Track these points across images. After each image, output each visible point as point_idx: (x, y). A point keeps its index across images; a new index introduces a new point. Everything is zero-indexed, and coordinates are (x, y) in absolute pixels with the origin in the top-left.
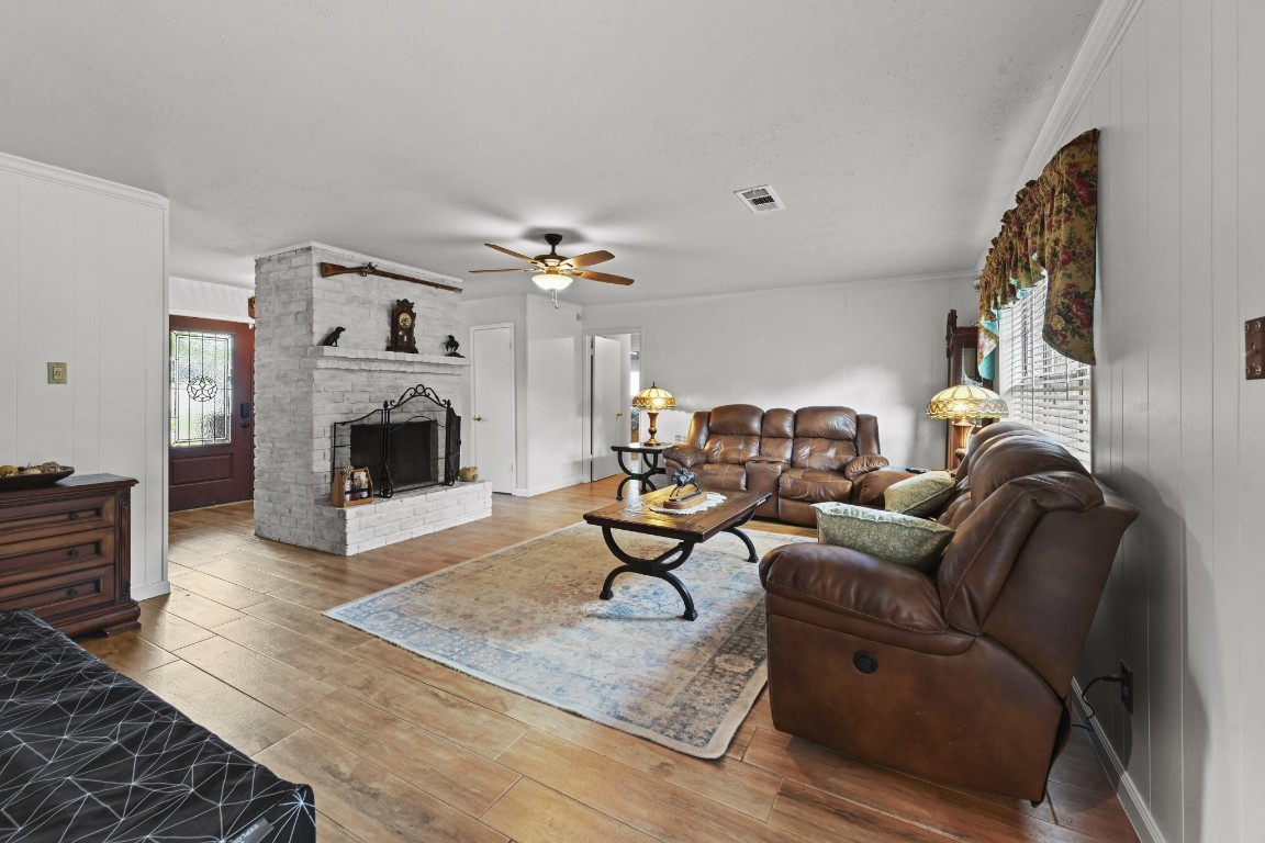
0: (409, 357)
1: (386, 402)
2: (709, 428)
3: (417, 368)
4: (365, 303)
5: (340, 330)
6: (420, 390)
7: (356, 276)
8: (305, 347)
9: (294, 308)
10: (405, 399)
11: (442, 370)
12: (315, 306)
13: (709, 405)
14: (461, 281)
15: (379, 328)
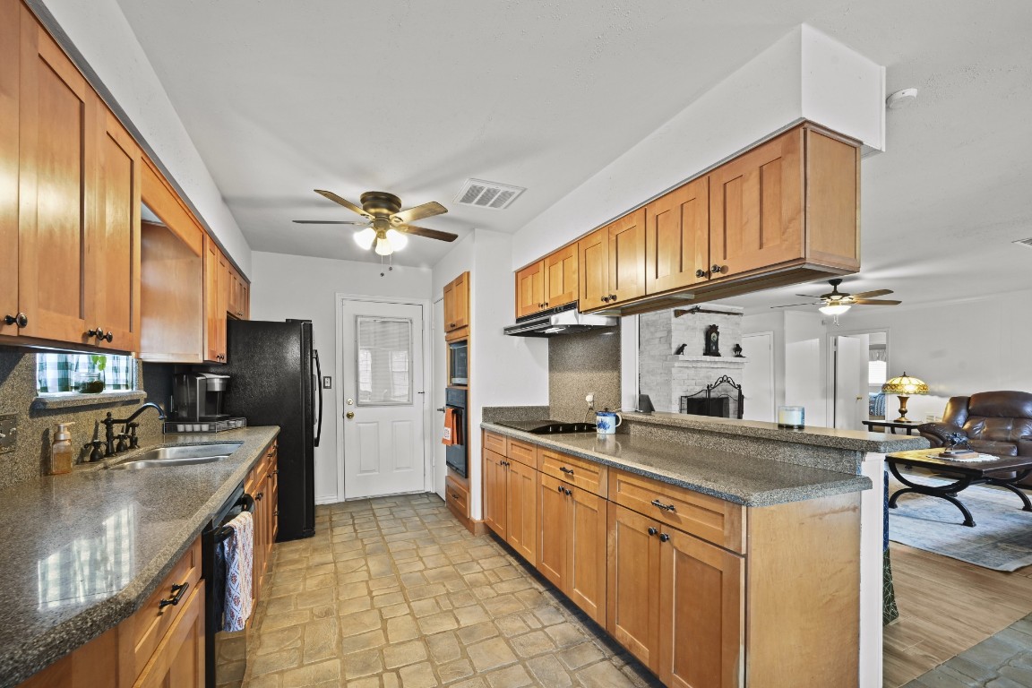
0: (716, 358)
1: (708, 385)
2: (968, 410)
3: (719, 365)
4: (694, 329)
5: (684, 345)
6: (725, 378)
7: (689, 314)
8: (666, 356)
9: (659, 335)
10: (718, 383)
11: (732, 366)
12: (673, 334)
13: (968, 391)
14: (742, 308)
15: (699, 343)
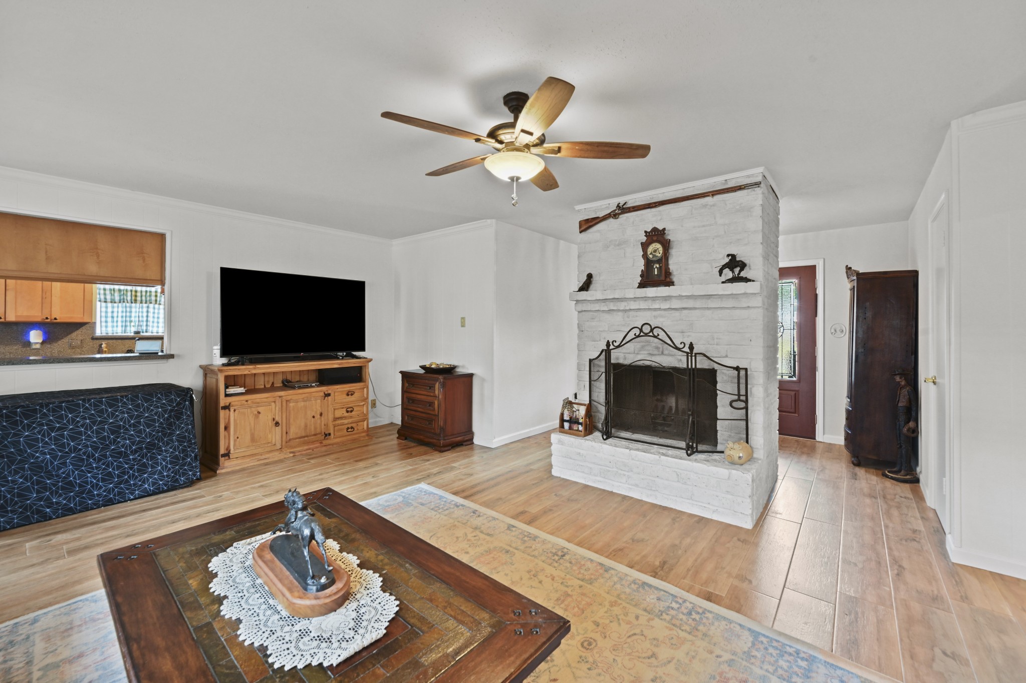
0: (664, 290)
1: (608, 342)
4: (621, 244)
5: (590, 275)
6: (646, 328)
10: (627, 339)
